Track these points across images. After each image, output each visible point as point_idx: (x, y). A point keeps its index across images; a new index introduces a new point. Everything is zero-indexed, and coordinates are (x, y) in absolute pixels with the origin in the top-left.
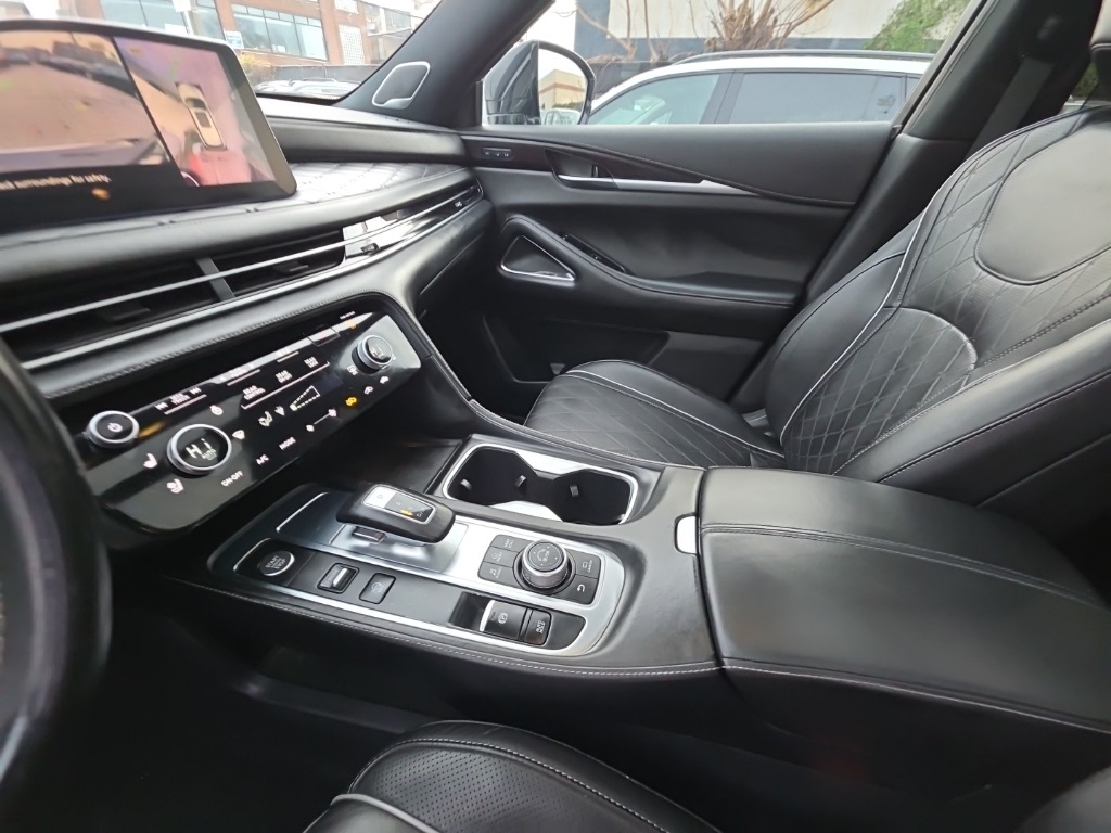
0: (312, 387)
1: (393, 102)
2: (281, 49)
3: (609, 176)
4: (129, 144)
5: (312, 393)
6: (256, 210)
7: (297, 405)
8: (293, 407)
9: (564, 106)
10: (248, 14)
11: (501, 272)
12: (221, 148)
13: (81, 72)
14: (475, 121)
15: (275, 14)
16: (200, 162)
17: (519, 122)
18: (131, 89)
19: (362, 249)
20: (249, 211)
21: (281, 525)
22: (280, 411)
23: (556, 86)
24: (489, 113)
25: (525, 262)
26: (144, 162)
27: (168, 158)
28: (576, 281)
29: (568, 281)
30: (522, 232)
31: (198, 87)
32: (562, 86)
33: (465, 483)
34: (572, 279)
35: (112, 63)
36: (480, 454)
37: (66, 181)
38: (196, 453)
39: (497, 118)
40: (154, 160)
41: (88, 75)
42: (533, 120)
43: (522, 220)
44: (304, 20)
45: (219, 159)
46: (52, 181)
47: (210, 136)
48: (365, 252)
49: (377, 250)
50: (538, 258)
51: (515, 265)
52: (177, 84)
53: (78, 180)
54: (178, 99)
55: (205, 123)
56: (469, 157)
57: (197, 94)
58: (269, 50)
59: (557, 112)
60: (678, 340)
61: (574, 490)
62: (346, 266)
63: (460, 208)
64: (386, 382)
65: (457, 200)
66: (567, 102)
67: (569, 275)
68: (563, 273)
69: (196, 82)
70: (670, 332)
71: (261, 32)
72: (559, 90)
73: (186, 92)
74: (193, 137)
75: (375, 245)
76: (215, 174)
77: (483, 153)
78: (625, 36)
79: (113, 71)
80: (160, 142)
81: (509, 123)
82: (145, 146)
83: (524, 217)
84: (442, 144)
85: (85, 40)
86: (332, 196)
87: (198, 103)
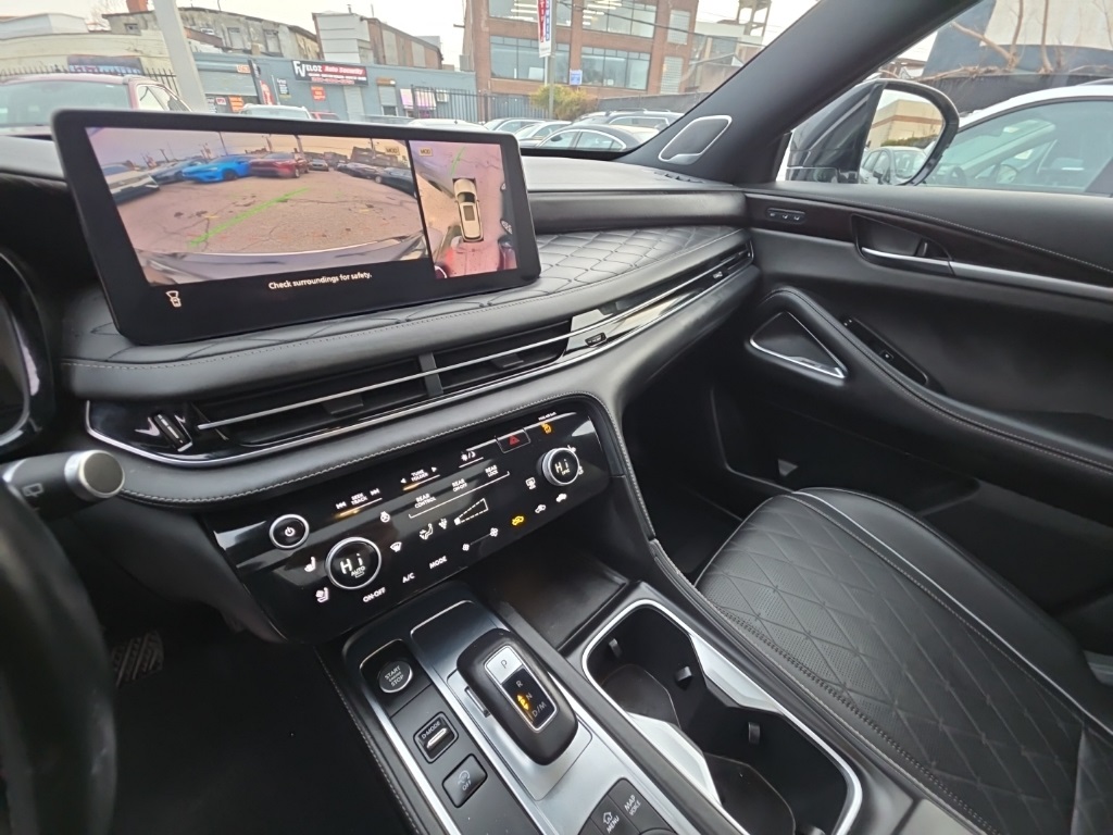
0: (483, 500)
1: (680, 158)
2: (610, 82)
3: (942, 256)
4: (396, 242)
5: (482, 506)
6: (490, 305)
7: (461, 519)
8: (457, 521)
9: (900, 143)
10: (593, 54)
11: (747, 346)
12: (479, 239)
13: (373, 177)
14: (770, 176)
15: (613, 52)
16: (455, 255)
17: (825, 179)
18: (411, 189)
19: (587, 341)
20: (482, 306)
21: (415, 628)
22: (443, 524)
23: (895, 118)
24: (789, 165)
25: (782, 341)
26: (405, 258)
27: (427, 253)
28: (845, 380)
29: (837, 376)
30: (789, 307)
31: (473, 181)
32: (903, 118)
33: (614, 643)
34: (841, 376)
35: (402, 166)
36: (644, 612)
37: (334, 280)
38: (347, 569)
39: (797, 172)
40: (415, 256)
41: (378, 179)
42: (846, 175)
43: (794, 295)
44: (636, 55)
45: (473, 250)
46: (323, 280)
47: (471, 229)
48: (590, 343)
49: (604, 339)
50: (800, 341)
51: (767, 343)
52: (455, 180)
53: (345, 278)
54: (452, 195)
55: (470, 217)
56: (747, 220)
57: (471, 189)
58: (600, 84)
59: (887, 152)
60: (991, 495)
61: (754, 729)
62: (563, 361)
63: (719, 279)
64: (563, 501)
65: (716, 272)
66: (906, 136)
67: (837, 369)
68: (831, 365)
69: (472, 177)
70: (981, 482)
71: (598, 68)
72: (897, 124)
73: (463, 187)
74: (456, 230)
75: (603, 335)
76: (463, 266)
77: (767, 214)
78: (1009, 42)
79: (400, 174)
80: (424, 239)
81: (812, 180)
82: (411, 242)
83: (797, 292)
84: (722, 203)
85: (382, 145)
86: (574, 283)
87: (469, 197)
